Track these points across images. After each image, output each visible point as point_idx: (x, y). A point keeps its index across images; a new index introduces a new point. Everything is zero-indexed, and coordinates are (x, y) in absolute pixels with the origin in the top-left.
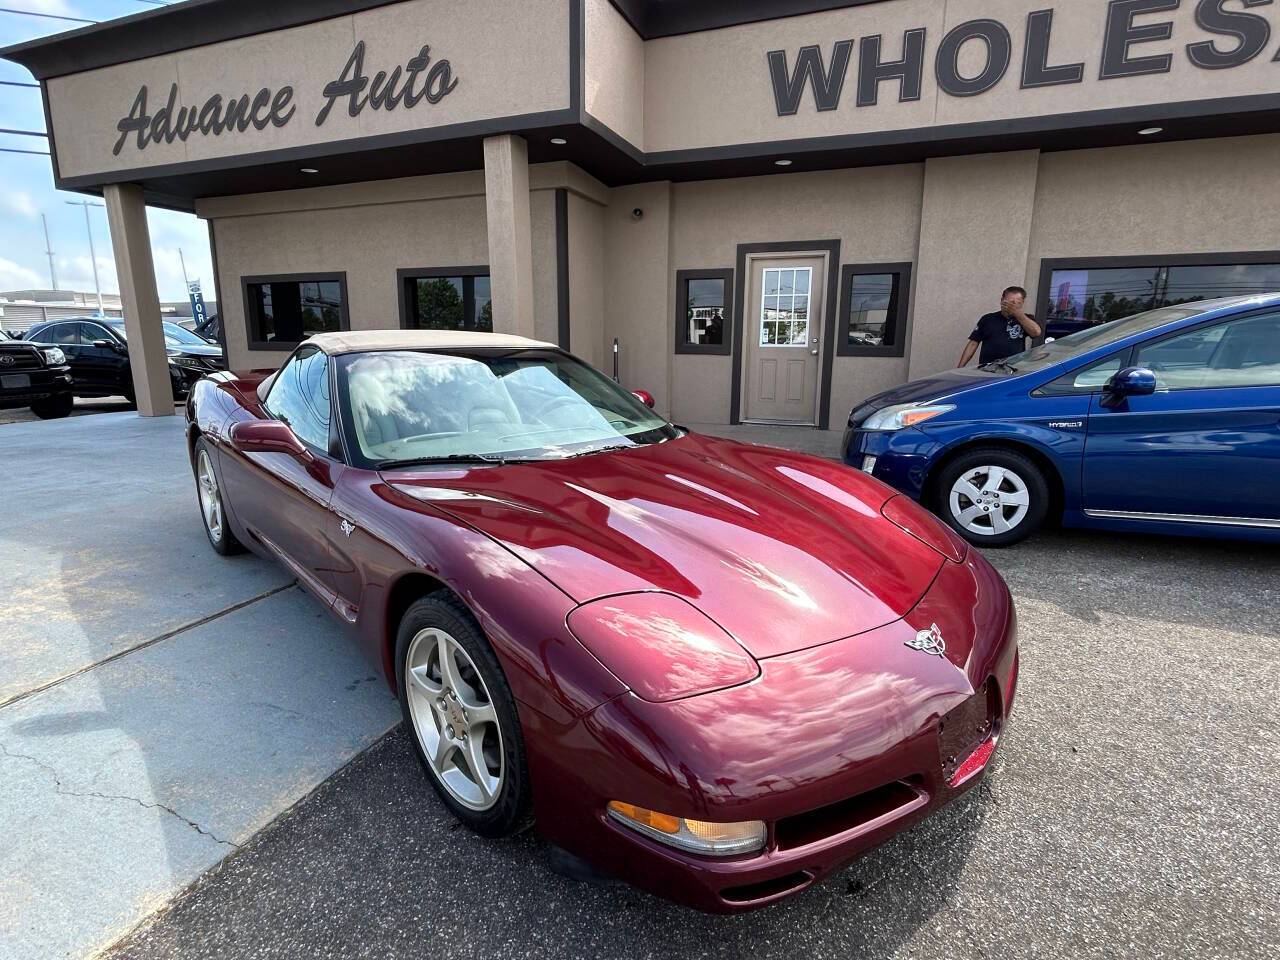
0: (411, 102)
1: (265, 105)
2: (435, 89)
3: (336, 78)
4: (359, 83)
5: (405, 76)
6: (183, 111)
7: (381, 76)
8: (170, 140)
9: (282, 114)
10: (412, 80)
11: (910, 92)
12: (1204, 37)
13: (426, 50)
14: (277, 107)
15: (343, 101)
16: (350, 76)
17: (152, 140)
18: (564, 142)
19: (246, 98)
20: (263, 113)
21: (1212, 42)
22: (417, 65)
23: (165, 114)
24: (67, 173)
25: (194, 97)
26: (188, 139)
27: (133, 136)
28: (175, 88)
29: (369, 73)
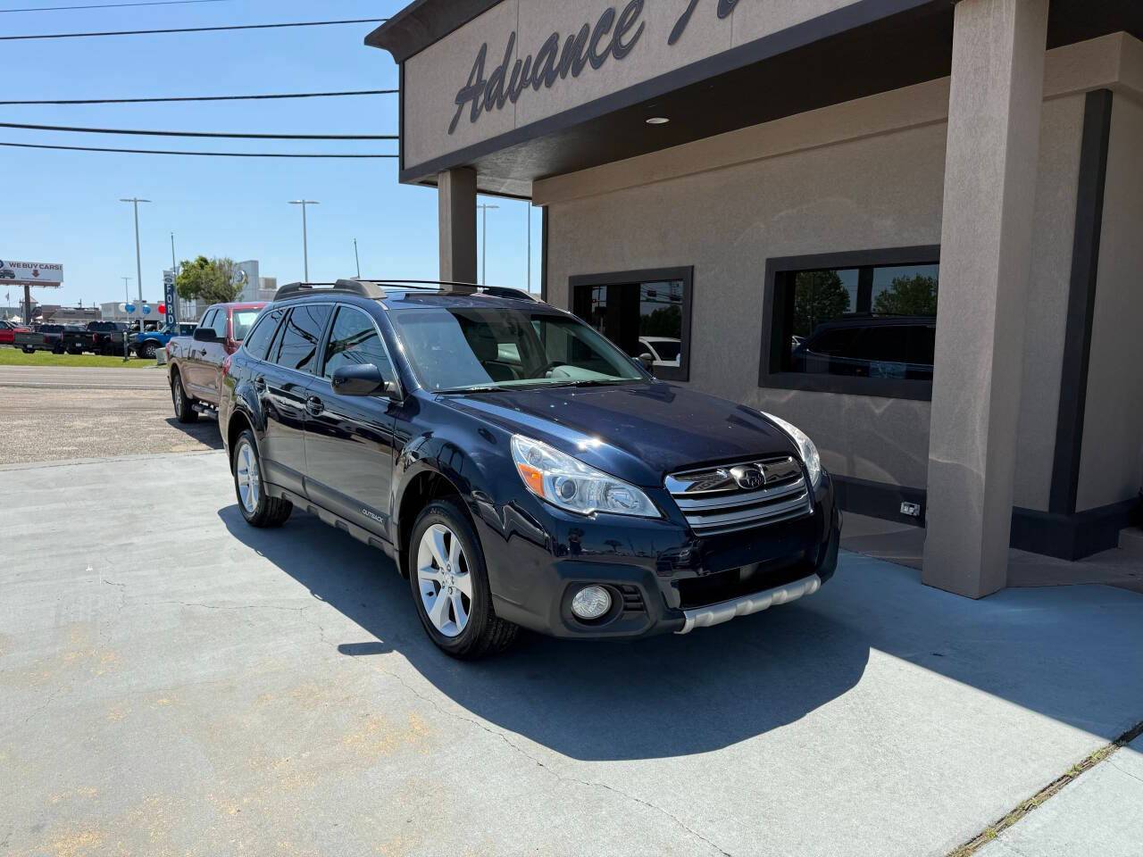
1: (606, 33)
6: (519, 63)
8: (501, 104)
9: (626, 40)
14: (621, 31)
17: (484, 109)
19: (585, 28)
20: (604, 43)
23: (500, 73)
24: (411, 161)
25: (531, 44)
26: (521, 98)
27: (468, 107)
28: (513, 36)
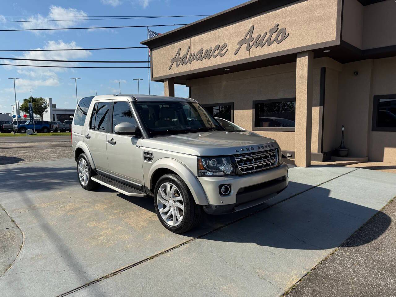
2: (280, 38)
3: (243, 38)
9: (223, 52)
10: (271, 36)
15: (245, 46)
18: (329, 51)
20: (217, 52)
24: (155, 76)
25: (195, 50)
26: (192, 63)
29: (255, 35)
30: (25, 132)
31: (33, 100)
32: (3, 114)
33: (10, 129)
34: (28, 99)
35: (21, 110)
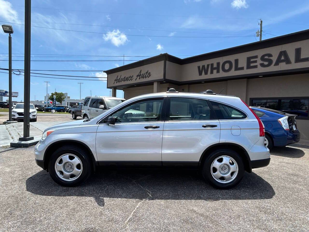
0: (146, 78)
2: (149, 76)
4: (140, 75)
5: (145, 74)
6: (122, 78)
7: (143, 74)
8: (120, 82)
9: (132, 79)
11: (218, 72)
12: (262, 62)
13: (148, 71)
14: (131, 78)
15: (138, 77)
16: (139, 74)
17: (118, 82)
18: (165, 82)
19: (128, 77)
20: (130, 79)
21: (264, 63)
22: (147, 73)
26: (122, 82)
27: (116, 82)
28: (121, 76)
29: (142, 74)
30: (51, 111)
31: (56, 93)
32: (39, 101)
33: (42, 110)
34: (54, 93)
35: (49, 99)
